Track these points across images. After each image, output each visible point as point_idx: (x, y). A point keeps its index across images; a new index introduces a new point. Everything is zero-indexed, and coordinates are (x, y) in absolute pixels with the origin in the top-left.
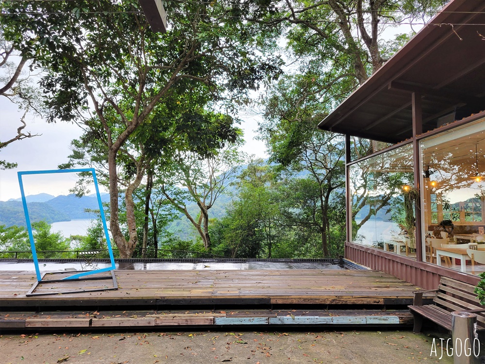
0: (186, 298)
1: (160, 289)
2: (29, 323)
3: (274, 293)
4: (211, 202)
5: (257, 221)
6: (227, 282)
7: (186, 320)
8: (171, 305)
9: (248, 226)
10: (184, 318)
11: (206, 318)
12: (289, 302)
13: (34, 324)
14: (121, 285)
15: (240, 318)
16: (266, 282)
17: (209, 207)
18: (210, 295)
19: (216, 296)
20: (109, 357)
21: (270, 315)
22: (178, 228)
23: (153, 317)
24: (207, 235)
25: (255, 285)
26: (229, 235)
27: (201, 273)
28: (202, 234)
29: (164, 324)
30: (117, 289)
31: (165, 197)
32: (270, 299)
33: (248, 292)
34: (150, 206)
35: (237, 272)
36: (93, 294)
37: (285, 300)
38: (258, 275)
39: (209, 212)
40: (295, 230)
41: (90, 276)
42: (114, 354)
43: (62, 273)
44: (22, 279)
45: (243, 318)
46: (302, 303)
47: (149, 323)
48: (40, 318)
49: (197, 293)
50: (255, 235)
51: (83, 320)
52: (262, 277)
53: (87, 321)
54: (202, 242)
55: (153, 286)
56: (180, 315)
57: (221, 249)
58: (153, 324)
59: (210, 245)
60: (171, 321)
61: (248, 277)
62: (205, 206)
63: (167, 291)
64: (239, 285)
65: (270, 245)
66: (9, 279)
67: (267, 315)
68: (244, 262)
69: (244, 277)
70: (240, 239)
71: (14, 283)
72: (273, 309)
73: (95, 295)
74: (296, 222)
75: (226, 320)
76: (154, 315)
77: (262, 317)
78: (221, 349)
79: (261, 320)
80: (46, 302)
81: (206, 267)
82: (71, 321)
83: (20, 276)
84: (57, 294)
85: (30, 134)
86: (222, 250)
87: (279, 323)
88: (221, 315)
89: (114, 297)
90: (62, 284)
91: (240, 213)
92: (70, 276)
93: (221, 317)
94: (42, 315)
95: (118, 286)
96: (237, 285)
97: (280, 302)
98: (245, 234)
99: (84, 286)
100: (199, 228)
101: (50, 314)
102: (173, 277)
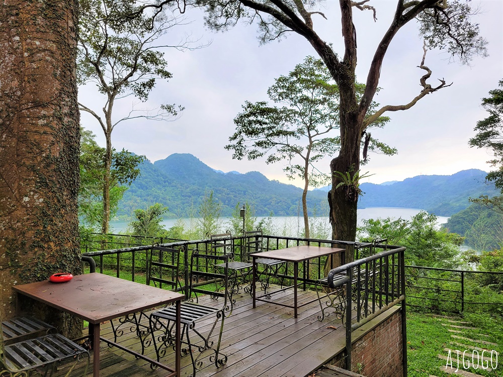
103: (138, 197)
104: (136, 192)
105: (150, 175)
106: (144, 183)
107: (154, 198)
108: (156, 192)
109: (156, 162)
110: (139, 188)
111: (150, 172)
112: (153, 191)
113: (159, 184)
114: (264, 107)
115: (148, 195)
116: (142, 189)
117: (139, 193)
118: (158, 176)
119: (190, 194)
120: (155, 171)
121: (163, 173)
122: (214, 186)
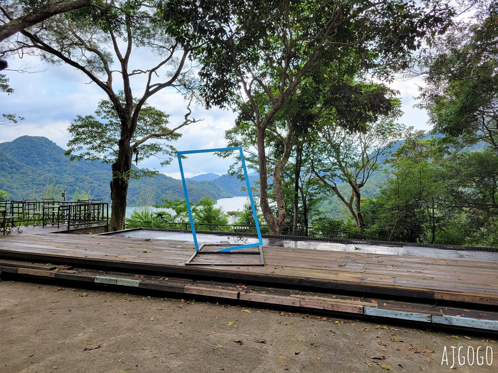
0: (332, 281)
1: (306, 270)
2: (187, 289)
3: (439, 287)
4: (363, 181)
5: (417, 201)
6: (380, 268)
7: (332, 306)
8: (315, 287)
9: (407, 206)
10: (330, 303)
11: (355, 306)
12: (459, 299)
13: (192, 291)
14: (268, 262)
15: (395, 311)
16: (429, 272)
17: (361, 185)
18: (358, 281)
19: (366, 283)
20: (254, 333)
21: (434, 312)
22: (330, 207)
23: (298, 298)
24: (359, 214)
25: (414, 274)
26: (384, 215)
27: (350, 255)
28: (353, 213)
29: (308, 306)
30: (263, 265)
31: (314, 175)
32: (433, 293)
33: (405, 282)
34: (300, 185)
35: (392, 257)
36: (241, 267)
37: (454, 297)
38: (418, 263)
39: (362, 191)
40: (466, 212)
41: (240, 250)
42: (258, 331)
43: (217, 245)
44: (184, 248)
45: (398, 312)
46: (477, 302)
47: (294, 303)
48: (196, 286)
49: (344, 277)
50: (415, 216)
51: (232, 292)
52: (424, 266)
53: (235, 294)
54: (354, 222)
55: (298, 265)
56: (325, 299)
57: (374, 230)
58: (297, 305)
59: (363, 226)
60: (316, 304)
61: (405, 265)
62: (356, 184)
63: (313, 272)
64: (394, 272)
65: (433, 229)
66: (175, 247)
67: (431, 312)
68: (401, 246)
69: (400, 264)
70: (397, 220)
71: (178, 252)
72: (437, 305)
73: (243, 270)
74: (469, 204)
75: (378, 311)
76: (298, 296)
77: (424, 313)
78: (371, 343)
79: (421, 316)
80: (202, 272)
81: (356, 249)
82: (222, 292)
83: (183, 246)
84: (210, 265)
85: (194, 120)
86: (376, 232)
87: (446, 323)
88: (372, 304)
89: (260, 273)
90: (215, 256)
91: (396, 192)
92: (224, 249)
93: (372, 307)
94: (198, 283)
95: (265, 262)
96: (391, 272)
97: (447, 298)
98: (403, 215)
99: (234, 260)
100: (350, 207)
101: (205, 283)
102: (319, 258)
113: (4, 170)
119: (44, 182)
121: (10, 157)
122: (74, 174)
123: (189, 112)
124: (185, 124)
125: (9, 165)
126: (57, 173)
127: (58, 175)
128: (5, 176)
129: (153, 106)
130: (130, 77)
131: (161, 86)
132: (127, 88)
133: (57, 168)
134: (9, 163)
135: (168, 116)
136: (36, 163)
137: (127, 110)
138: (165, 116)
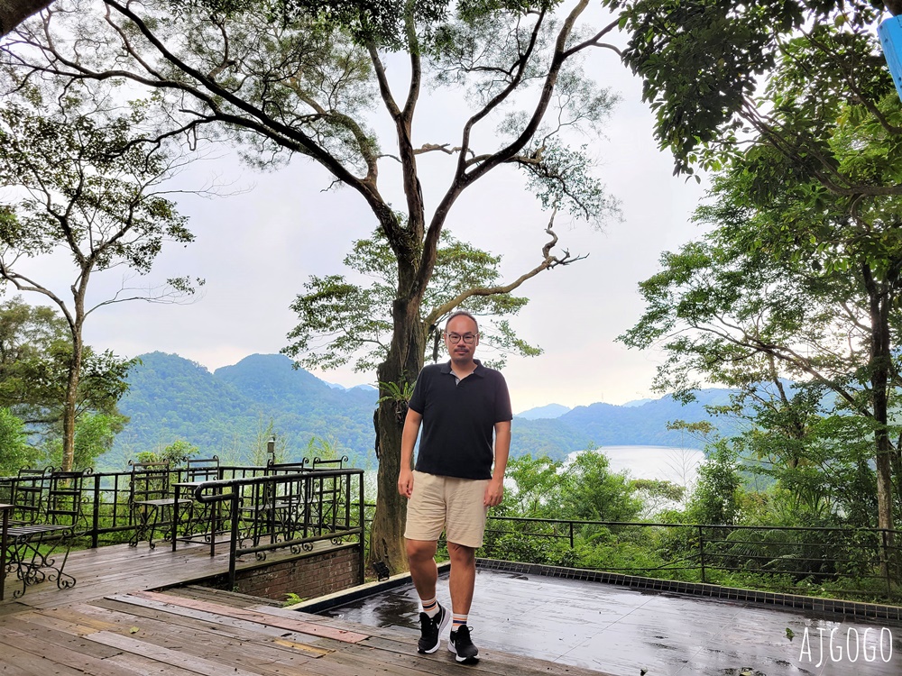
103: (183, 435)
104: (177, 427)
105: (206, 395)
106: (194, 410)
107: (213, 437)
108: (217, 426)
109: (218, 371)
110: (184, 419)
111: (206, 389)
112: (211, 424)
113: (223, 410)
114: (339, 283)
115: (201, 432)
116: (191, 420)
117: (183, 428)
118: (220, 396)
119: (280, 428)
120: (216, 386)
121: (232, 390)
122: (326, 413)
123: (551, 239)
124: (547, 265)
125: (231, 402)
126: (300, 413)
127: (301, 416)
128: (224, 420)
129: (463, 242)
130: (417, 157)
131: (490, 162)
132: (412, 180)
133: (300, 405)
134: (231, 400)
135: (498, 258)
136: (270, 398)
137: (411, 233)
138: (493, 262)
